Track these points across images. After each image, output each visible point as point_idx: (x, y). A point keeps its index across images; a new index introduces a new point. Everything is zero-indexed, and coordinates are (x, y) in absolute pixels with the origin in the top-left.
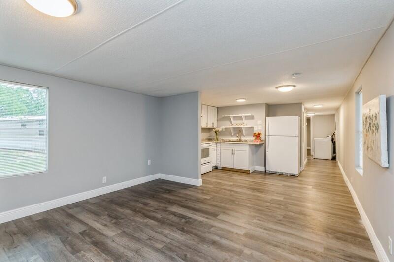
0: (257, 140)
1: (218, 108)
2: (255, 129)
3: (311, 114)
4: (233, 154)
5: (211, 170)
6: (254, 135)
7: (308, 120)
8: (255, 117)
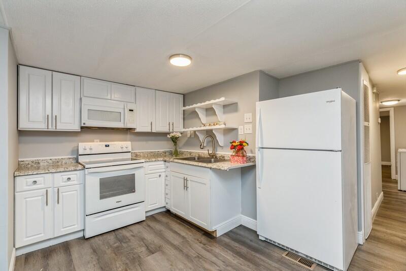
0: (236, 158)
1: (184, 95)
2: (240, 132)
3: (390, 103)
4: (186, 187)
5: (145, 219)
6: (233, 147)
7: (384, 119)
8: (240, 106)
